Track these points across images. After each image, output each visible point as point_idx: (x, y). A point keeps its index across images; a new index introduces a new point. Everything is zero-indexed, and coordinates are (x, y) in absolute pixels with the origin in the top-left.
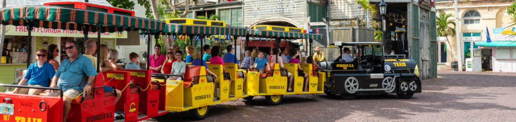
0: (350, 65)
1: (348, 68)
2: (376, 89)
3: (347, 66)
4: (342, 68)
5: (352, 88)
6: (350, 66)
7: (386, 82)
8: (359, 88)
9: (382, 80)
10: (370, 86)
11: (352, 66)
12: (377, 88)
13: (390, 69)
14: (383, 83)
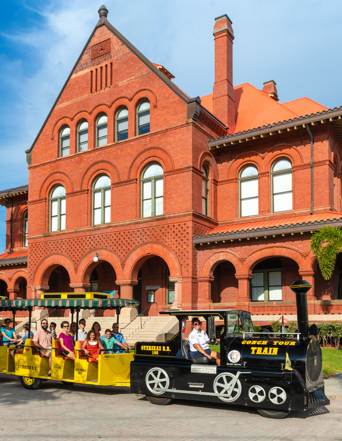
0: (164, 347)
1: (161, 353)
2: (200, 393)
3: (159, 348)
4: (150, 352)
5: (158, 387)
6: (164, 350)
7: (221, 381)
8: (170, 388)
9: (213, 376)
10: (190, 386)
11: (168, 349)
12: (203, 390)
13: (239, 359)
14: (216, 384)
